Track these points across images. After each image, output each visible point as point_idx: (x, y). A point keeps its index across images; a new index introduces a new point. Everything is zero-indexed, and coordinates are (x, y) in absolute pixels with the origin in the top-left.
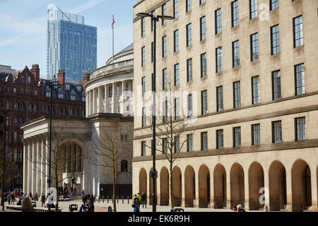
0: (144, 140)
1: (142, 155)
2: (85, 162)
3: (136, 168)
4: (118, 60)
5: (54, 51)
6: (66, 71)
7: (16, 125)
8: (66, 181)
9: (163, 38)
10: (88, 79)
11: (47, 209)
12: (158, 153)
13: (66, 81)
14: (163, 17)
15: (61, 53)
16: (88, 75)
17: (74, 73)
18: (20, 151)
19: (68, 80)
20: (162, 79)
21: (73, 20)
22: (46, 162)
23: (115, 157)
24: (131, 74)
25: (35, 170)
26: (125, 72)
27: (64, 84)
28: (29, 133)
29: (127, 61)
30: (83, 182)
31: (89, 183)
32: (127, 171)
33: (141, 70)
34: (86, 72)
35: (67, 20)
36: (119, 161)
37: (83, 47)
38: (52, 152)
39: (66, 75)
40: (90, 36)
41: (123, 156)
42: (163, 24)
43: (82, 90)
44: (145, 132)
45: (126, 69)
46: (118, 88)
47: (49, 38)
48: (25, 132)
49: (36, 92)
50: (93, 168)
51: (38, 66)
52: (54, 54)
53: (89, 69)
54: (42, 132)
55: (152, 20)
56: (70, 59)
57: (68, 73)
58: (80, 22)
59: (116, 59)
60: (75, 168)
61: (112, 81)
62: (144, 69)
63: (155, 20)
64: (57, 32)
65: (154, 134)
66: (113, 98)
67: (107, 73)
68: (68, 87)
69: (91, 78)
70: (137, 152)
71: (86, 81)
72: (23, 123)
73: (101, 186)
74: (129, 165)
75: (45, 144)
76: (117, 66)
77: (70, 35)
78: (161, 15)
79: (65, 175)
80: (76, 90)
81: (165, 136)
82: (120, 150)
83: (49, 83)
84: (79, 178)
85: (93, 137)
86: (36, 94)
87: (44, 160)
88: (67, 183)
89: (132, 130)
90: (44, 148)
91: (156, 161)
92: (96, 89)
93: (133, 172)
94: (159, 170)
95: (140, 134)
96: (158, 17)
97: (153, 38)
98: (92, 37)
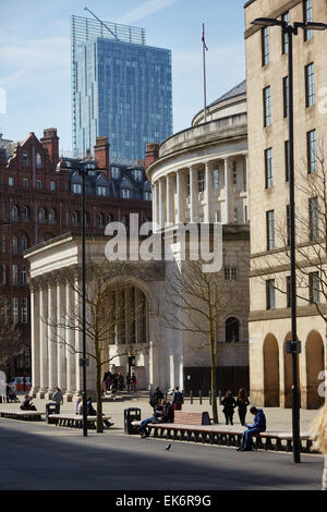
0: (272, 276)
1: (268, 308)
2: (153, 322)
3: (257, 334)
4: (216, 116)
5: (85, 100)
6: (110, 142)
7: (15, 252)
8: (116, 362)
9: (306, 67)
10: (156, 156)
11: (81, 417)
12: (300, 303)
13: (111, 161)
14: (306, 25)
15: (100, 104)
16: (156, 148)
17: (128, 143)
18: (24, 303)
19: (117, 157)
20: (305, 153)
21: (123, 38)
22: (77, 323)
23: (214, 312)
24: (242, 144)
25: (54, 341)
26: (230, 140)
27: (108, 167)
28: (40, 266)
29: (234, 116)
30: (151, 362)
31: (162, 365)
32: (237, 340)
33: (264, 136)
34: (151, 141)
35: (111, 37)
36: (222, 320)
37: (143, 90)
38: (87, 305)
39: (111, 148)
40: (158, 68)
41: (229, 310)
42: (305, 39)
43: (145, 178)
44: (273, 261)
45: (232, 133)
46: (216, 173)
47: (76, 76)
48: (33, 265)
49: (52, 183)
50: (170, 334)
51: (54, 132)
52: (85, 107)
53: (156, 135)
54: (67, 264)
55: (284, 32)
56: (118, 117)
57: (115, 144)
58: (136, 40)
59: (211, 113)
60: (135, 335)
61: (205, 159)
62: (268, 133)
63: (289, 31)
64: (92, 63)
65: (294, 266)
66: (206, 192)
67: (192, 143)
68: (115, 172)
69: (161, 153)
70: (257, 301)
71: (152, 159)
72: (29, 246)
73: (187, 371)
74: (241, 329)
75: (72, 287)
76: (213, 128)
77: (117, 68)
78: (301, 21)
79: (113, 350)
80: (131, 178)
81: (314, 269)
82: (224, 299)
83: (77, 165)
84: (142, 356)
85: (169, 272)
86: (53, 188)
87: (72, 320)
88: (118, 364)
89: (247, 257)
90: (72, 296)
91: (298, 319)
92: (172, 175)
93: (250, 342)
94: (302, 337)
95: (265, 266)
96: (297, 25)
97: (286, 67)
98: (162, 70)
